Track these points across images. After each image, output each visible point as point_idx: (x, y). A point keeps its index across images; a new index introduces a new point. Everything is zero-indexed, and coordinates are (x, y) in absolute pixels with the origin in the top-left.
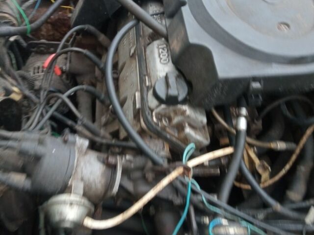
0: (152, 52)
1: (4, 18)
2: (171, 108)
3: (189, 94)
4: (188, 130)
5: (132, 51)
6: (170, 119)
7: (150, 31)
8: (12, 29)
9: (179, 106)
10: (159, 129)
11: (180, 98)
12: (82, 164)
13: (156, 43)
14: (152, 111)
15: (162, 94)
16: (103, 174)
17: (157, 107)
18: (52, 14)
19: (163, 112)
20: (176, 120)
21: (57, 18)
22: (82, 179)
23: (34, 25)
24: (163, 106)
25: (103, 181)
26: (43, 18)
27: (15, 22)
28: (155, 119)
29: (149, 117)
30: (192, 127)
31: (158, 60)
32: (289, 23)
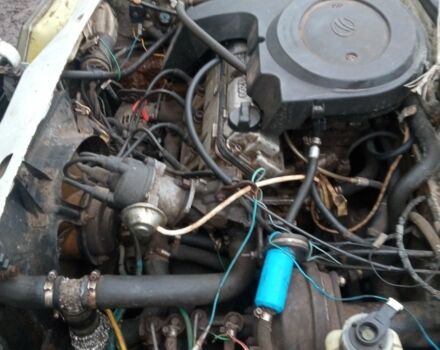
0: (233, 88)
1: (97, 63)
2: (244, 135)
3: (261, 121)
4: (260, 158)
5: (216, 90)
6: (243, 147)
7: (234, 69)
8: (104, 73)
9: (251, 133)
10: (232, 155)
11: (252, 125)
12: (159, 183)
13: (237, 80)
14: (226, 138)
15: (235, 122)
16: (178, 195)
17: (231, 134)
18: (143, 62)
19: (236, 139)
20: (249, 147)
21: (149, 67)
22: (158, 195)
23: (125, 71)
24: (236, 133)
25: (178, 201)
26: (134, 66)
27: (107, 67)
28: (228, 146)
29: (223, 144)
30: (266, 155)
31: (237, 94)
32: (356, 52)
